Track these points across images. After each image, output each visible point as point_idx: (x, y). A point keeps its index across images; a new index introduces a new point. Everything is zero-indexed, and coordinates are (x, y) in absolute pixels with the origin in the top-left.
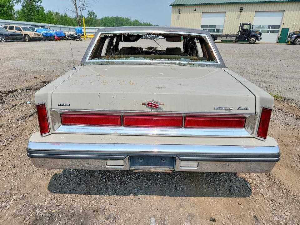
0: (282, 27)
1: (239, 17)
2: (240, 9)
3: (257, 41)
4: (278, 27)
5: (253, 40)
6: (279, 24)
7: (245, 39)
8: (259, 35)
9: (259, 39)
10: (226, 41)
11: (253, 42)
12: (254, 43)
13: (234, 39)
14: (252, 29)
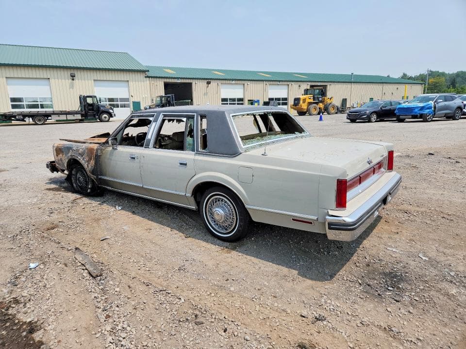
0: (132, 100)
1: (72, 86)
2: (71, 76)
3: (111, 119)
4: (127, 100)
5: (105, 117)
6: (127, 97)
7: (94, 116)
8: (111, 111)
9: (113, 115)
10: (67, 120)
11: (107, 119)
12: (108, 121)
13: (79, 117)
14: (100, 102)
